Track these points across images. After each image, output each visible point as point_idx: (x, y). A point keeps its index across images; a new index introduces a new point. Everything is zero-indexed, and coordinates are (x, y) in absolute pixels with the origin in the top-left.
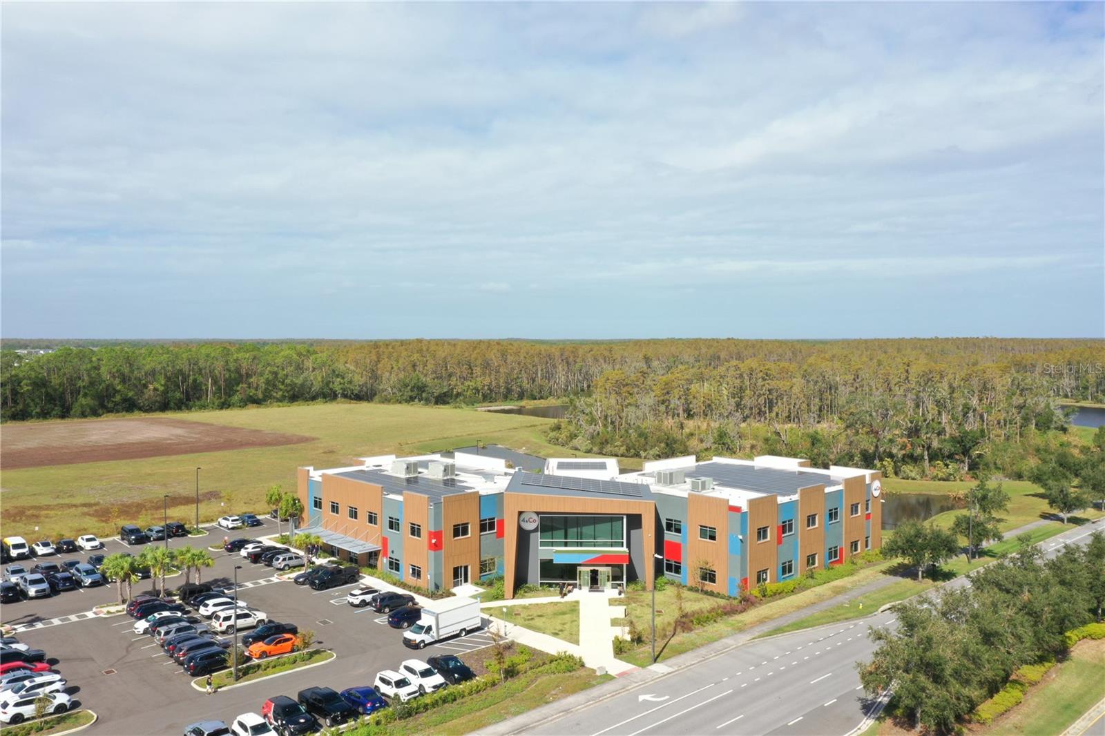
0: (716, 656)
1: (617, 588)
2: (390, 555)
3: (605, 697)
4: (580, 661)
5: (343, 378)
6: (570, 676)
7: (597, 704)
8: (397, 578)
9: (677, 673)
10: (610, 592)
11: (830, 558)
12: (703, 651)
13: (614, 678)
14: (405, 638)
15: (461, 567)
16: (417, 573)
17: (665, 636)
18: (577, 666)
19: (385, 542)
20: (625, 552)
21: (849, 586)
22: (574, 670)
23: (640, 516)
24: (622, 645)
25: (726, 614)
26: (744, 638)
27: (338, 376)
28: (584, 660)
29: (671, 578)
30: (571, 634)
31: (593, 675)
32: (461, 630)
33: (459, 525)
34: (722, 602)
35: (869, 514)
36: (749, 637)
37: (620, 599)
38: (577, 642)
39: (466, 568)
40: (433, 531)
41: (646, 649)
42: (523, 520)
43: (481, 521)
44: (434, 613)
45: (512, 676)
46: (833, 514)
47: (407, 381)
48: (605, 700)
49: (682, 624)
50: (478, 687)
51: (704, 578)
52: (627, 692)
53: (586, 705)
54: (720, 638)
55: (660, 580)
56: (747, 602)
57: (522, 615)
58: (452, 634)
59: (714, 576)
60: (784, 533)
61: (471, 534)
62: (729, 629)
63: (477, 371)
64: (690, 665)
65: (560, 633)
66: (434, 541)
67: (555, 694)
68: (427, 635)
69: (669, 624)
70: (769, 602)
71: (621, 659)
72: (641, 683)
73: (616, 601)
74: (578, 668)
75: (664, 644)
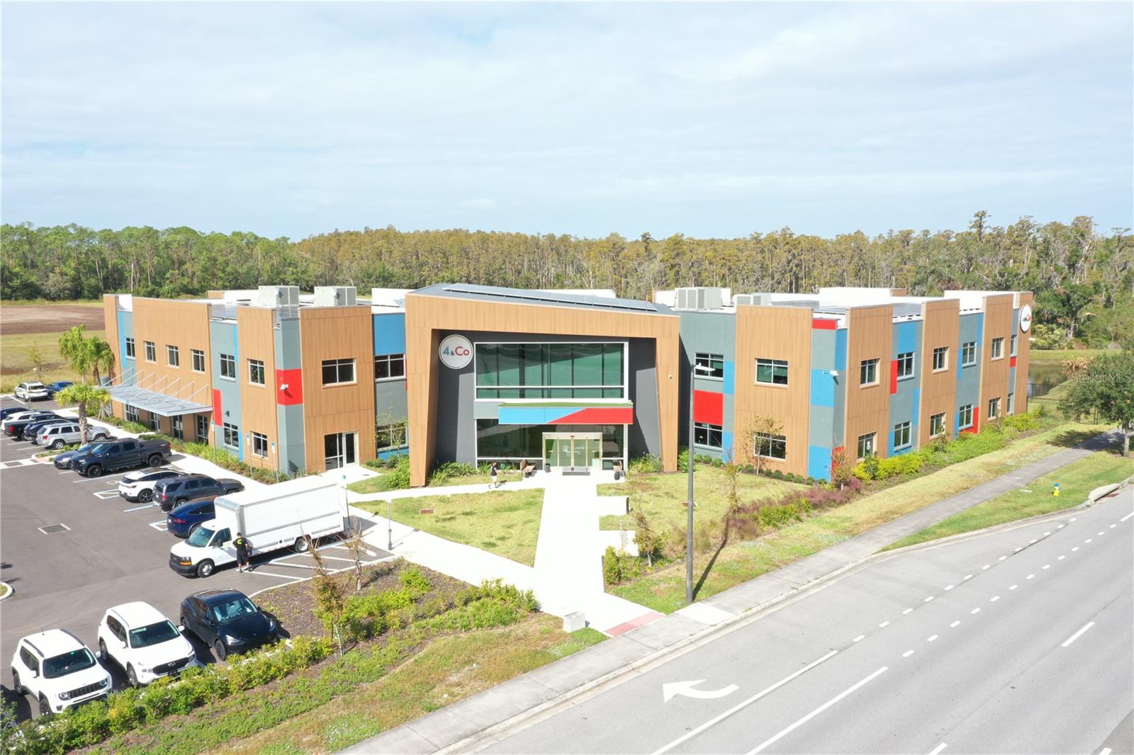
0: (819, 585)
1: (613, 469)
2: (225, 419)
3: (581, 689)
4: (530, 601)
6: (502, 635)
7: (561, 709)
8: (235, 457)
9: (743, 624)
10: (599, 473)
12: (789, 575)
13: (604, 638)
14: (172, 555)
15: (340, 435)
16: (261, 444)
17: (707, 546)
18: (522, 612)
19: (216, 396)
20: (627, 404)
22: (515, 620)
23: (655, 339)
24: (621, 565)
25: (815, 506)
26: (864, 550)
28: (538, 597)
29: (704, 453)
30: (521, 545)
31: (558, 631)
32: (299, 540)
33: (334, 362)
34: (801, 488)
35: (1015, 357)
36: (875, 547)
37: (618, 485)
38: (530, 561)
39: (350, 438)
40: (281, 368)
41: (674, 573)
42: (446, 352)
43: (377, 358)
44: (235, 505)
46: (967, 350)
48: (581, 699)
49: (739, 524)
51: (764, 450)
52: (633, 675)
53: (531, 712)
54: (817, 549)
55: (684, 455)
56: (847, 488)
57: (435, 513)
59: (783, 445)
60: (900, 372)
61: (358, 380)
62: (830, 532)
64: (770, 607)
65: (499, 543)
66: (283, 387)
67: (458, 684)
68: (217, 549)
69: (713, 524)
70: (886, 486)
71: (618, 594)
72: (666, 650)
73: (610, 488)
74: (523, 617)
75: (707, 563)
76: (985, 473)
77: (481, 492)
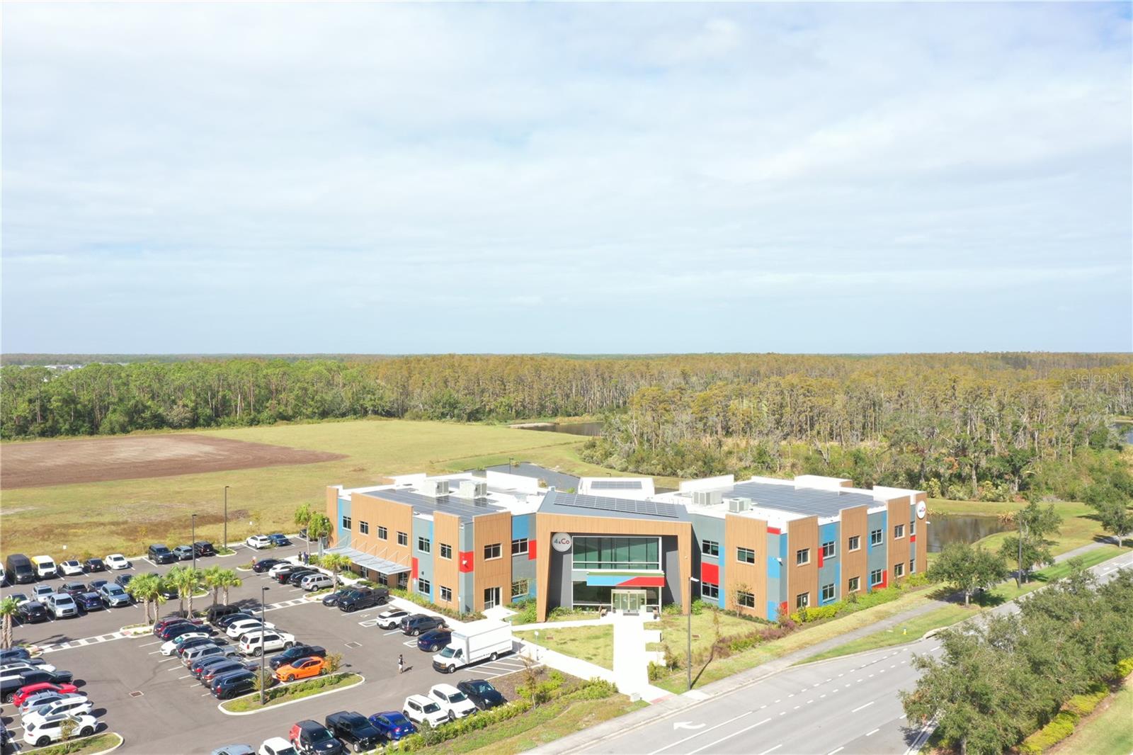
0: (754, 683)
1: (652, 611)
2: (420, 576)
3: (640, 724)
4: (614, 687)
5: (374, 395)
6: (603, 702)
7: (632, 731)
8: (428, 600)
9: (713, 700)
10: (645, 615)
11: (873, 581)
12: (740, 677)
13: (649, 705)
14: (435, 662)
15: (492, 589)
16: (447, 594)
17: (702, 661)
18: (611, 692)
19: (415, 562)
20: (660, 574)
21: (893, 611)
22: (608, 696)
23: (676, 537)
24: (657, 670)
25: (764, 639)
26: (783, 665)
27: (368, 392)
28: (618, 686)
29: (708, 602)
30: (605, 659)
31: (628, 701)
32: (492, 654)
33: (490, 546)
34: (761, 627)
35: (914, 536)
36: (788, 663)
37: (656, 623)
38: (611, 667)
39: (497, 590)
40: (464, 551)
41: (681, 675)
42: (556, 542)
43: (513, 542)
44: (465, 637)
45: (544, 702)
46: (876, 536)
47: (439, 397)
48: (640, 728)
49: (719, 650)
50: (508, 713)
51: (742, 602)
52: (662, 719)
53: (619, 732)
54: (758, 664)
55: (696, 603)
56: (787, 627)
57: (555, 639)
58: (483, 658)
59: (753, 599)
60: (825, 554)
61: (503, 555)
62: (768, 654)
63: (510, 386)
64: (727, 692)
65: (593, 657)
66: (464, 562)
67: (588, 721)
68: (457, 659)
69: (706, 649)
70: (810, 626)
71: (656, 685)
72: (677, 710)
73: (651, 625)
74: (611, 695)
75: (700, 670)
76: (873, 618)
77: (578, 626)
